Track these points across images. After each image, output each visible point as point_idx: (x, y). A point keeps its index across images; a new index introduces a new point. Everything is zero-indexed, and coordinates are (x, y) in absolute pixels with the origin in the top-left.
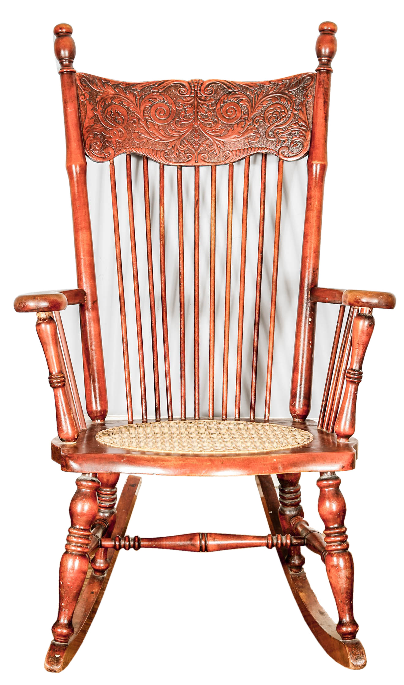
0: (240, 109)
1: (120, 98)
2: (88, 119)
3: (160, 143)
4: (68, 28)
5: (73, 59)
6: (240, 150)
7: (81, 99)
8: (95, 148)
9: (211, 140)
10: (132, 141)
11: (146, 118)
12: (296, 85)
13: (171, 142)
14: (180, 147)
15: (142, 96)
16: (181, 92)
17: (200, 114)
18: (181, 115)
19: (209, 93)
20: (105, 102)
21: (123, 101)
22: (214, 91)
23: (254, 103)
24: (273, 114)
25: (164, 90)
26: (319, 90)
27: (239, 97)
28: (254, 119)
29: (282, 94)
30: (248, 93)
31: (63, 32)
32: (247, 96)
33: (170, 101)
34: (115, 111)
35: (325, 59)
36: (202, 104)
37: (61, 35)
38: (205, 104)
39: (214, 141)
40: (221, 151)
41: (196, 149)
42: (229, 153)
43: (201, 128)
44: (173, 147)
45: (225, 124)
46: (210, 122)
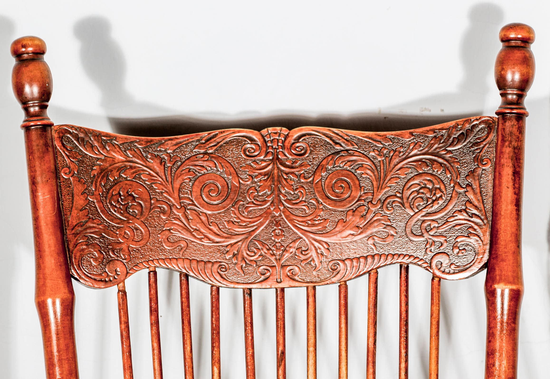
0: (357, 182)
1: (135, 167)
2: (76, 211)
3: (210, 247)
4: (37, 46)
5: (48, 100)
6: (359, 258)
7: (63, 174)
8: (91, 265)
9: (307, 240)
10: (159, 247)
11: (183, 203)
12: (459, 139)
13: (232, 245)
14: (247, 254)
15: (176, 161)
16: (249, 151)
17: (283, 192)
18: (249, 195)
19: (300, 153)
20: (108, 176)
21: (142, 172)
22: (308, 149)
23: (382, 171)
24: (418, 192)
25: (216, 150)
26: (504, 150)
27: (355, 161)
28: (385, 200)
29: (435, 156)
30: (372, 154)
31: (28, 53)
32: (369, 158)
33: (227, 170)
34: (127, 193)
35: (513, 94)
36: (287, 174)
37: (25, 58)
38: (292, 173)
39: (310, 241)
40: (324, 259)
41: (278, 257)
42: (338, 264)
43: (287, 217)
44: (234, 255)
45: (330, 209)
46: (304, 207)
